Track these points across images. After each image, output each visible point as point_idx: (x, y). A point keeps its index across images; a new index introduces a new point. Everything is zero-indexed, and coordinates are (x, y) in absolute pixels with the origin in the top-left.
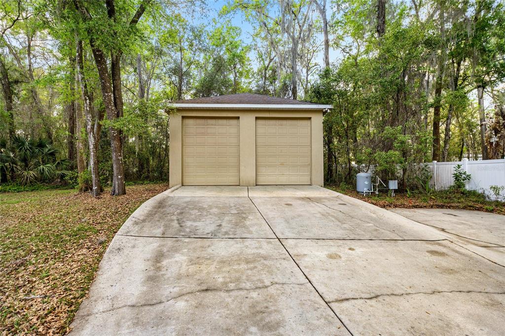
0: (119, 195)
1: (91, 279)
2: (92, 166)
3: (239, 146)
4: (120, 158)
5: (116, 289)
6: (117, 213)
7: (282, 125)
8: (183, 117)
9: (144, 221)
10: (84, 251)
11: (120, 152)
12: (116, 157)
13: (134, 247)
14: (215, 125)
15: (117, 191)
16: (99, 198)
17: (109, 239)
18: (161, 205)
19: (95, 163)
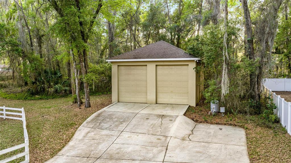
0: (87, 107)
1: (73, 135)
2: (77, 93)
3: (147, 81)
4: (88, 91)
5: (77, 137)
6: (83, 118)
7: (172, 69)
8: (118, 66)
9: (90, 122)
10: (72, 130)
11: (88, 88)
12: (86, 91)
13: (84, 130)
14: (135, 69)
15: (87, 106)
16: (80, 108)
17: (79, 127)
18: (99, 115)
19: (78, 92)
